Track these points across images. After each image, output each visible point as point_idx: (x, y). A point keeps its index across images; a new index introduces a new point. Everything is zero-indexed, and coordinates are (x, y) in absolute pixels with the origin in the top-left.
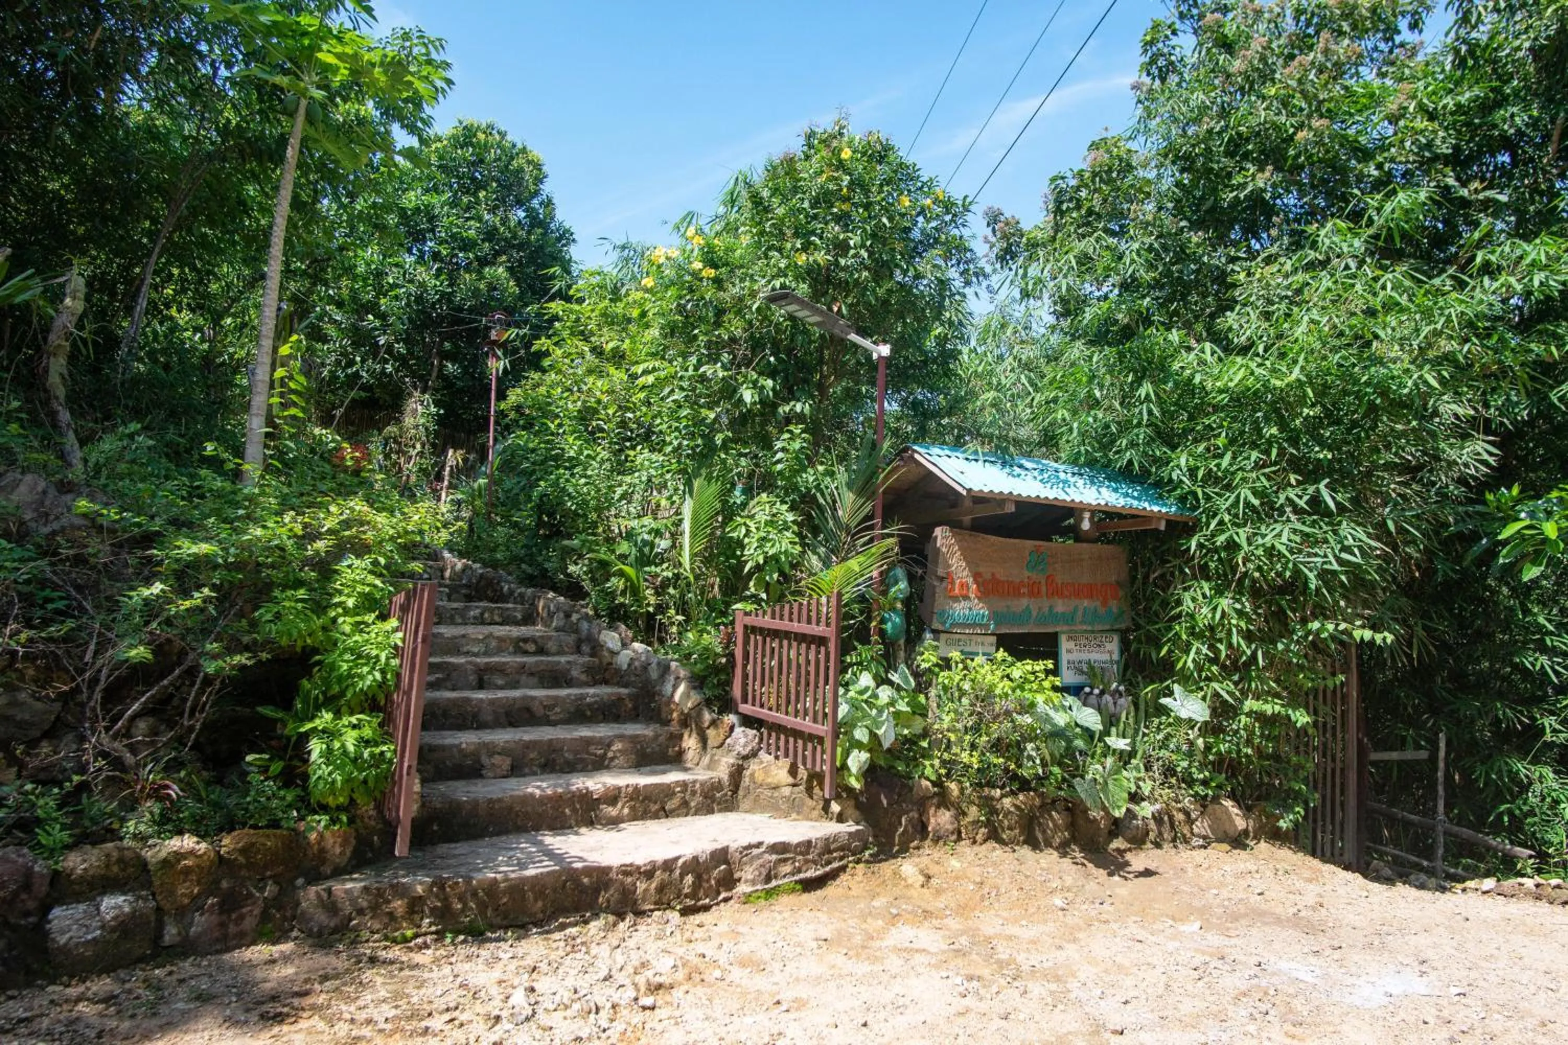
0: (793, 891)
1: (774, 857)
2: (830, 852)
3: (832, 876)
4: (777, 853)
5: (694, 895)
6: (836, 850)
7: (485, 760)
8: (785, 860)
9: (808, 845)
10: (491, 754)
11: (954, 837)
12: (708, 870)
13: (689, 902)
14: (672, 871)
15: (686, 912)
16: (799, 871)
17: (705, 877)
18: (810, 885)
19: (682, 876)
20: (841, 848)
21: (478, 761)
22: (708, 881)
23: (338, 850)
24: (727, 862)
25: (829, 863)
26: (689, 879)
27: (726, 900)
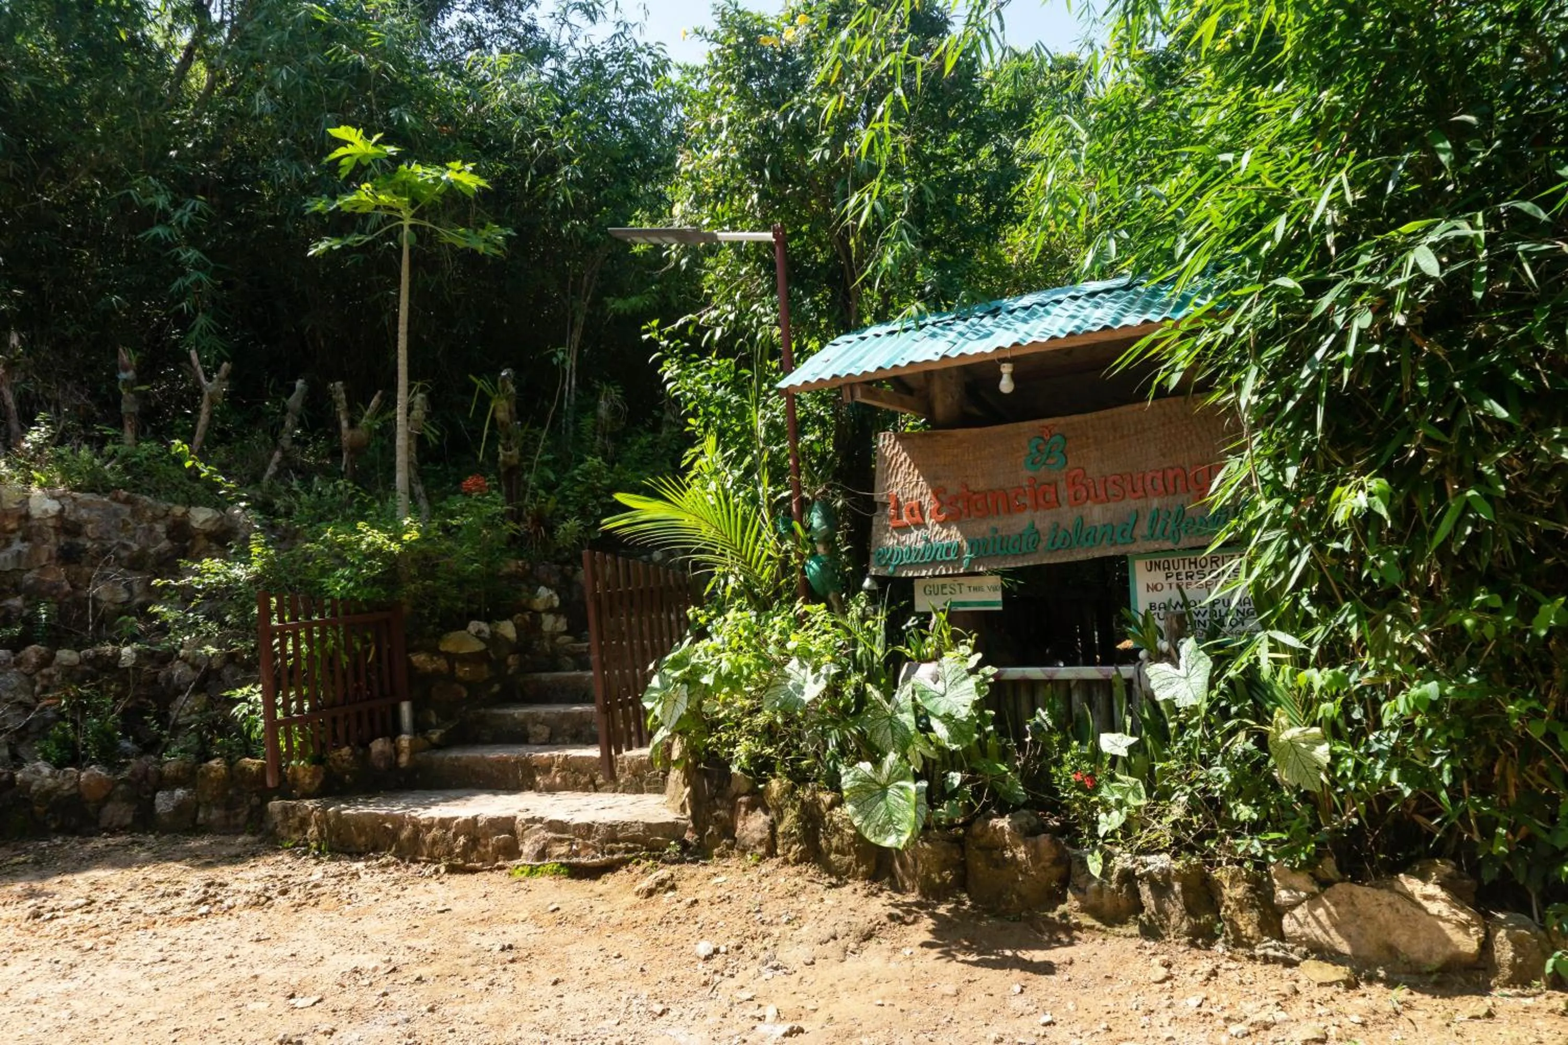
0: (556, 873)
1: (550, 835)
2: (617, 841)
3: (611, 868)
4: (556, 832)
5: (465, 854)
6: (625, 840)
7: (531, 729)
8: (561, 841)
9: (589, 828)
10: (535, 723)
11: (761, 850)
12: (487, 836)
13: (460, 861)
14: (448, 830)
15: (452, 870)
16: (577, 854)
17: (483, 841)
18: (578, 872)
19: (456, 836)
20: (633, 839)
21: (525, 729)
22: (486, 846)
23: (307, 780)
24: (512, 832)
25: (612, 852)
26: (462, 840)
27: (501, 868)
